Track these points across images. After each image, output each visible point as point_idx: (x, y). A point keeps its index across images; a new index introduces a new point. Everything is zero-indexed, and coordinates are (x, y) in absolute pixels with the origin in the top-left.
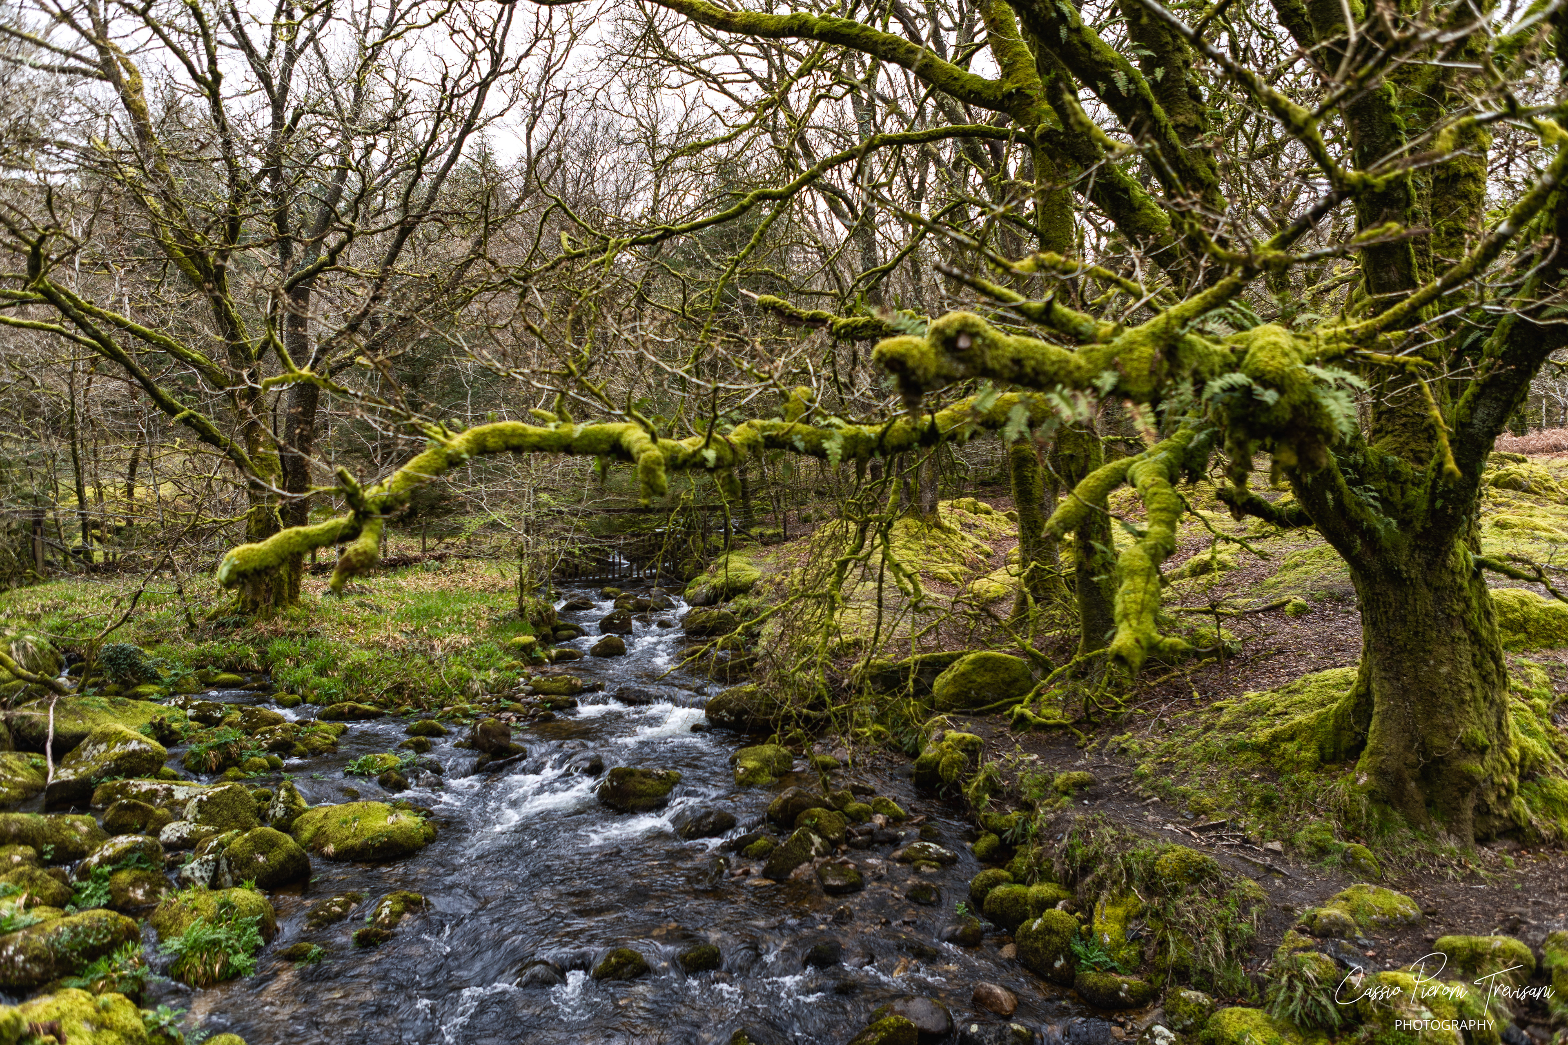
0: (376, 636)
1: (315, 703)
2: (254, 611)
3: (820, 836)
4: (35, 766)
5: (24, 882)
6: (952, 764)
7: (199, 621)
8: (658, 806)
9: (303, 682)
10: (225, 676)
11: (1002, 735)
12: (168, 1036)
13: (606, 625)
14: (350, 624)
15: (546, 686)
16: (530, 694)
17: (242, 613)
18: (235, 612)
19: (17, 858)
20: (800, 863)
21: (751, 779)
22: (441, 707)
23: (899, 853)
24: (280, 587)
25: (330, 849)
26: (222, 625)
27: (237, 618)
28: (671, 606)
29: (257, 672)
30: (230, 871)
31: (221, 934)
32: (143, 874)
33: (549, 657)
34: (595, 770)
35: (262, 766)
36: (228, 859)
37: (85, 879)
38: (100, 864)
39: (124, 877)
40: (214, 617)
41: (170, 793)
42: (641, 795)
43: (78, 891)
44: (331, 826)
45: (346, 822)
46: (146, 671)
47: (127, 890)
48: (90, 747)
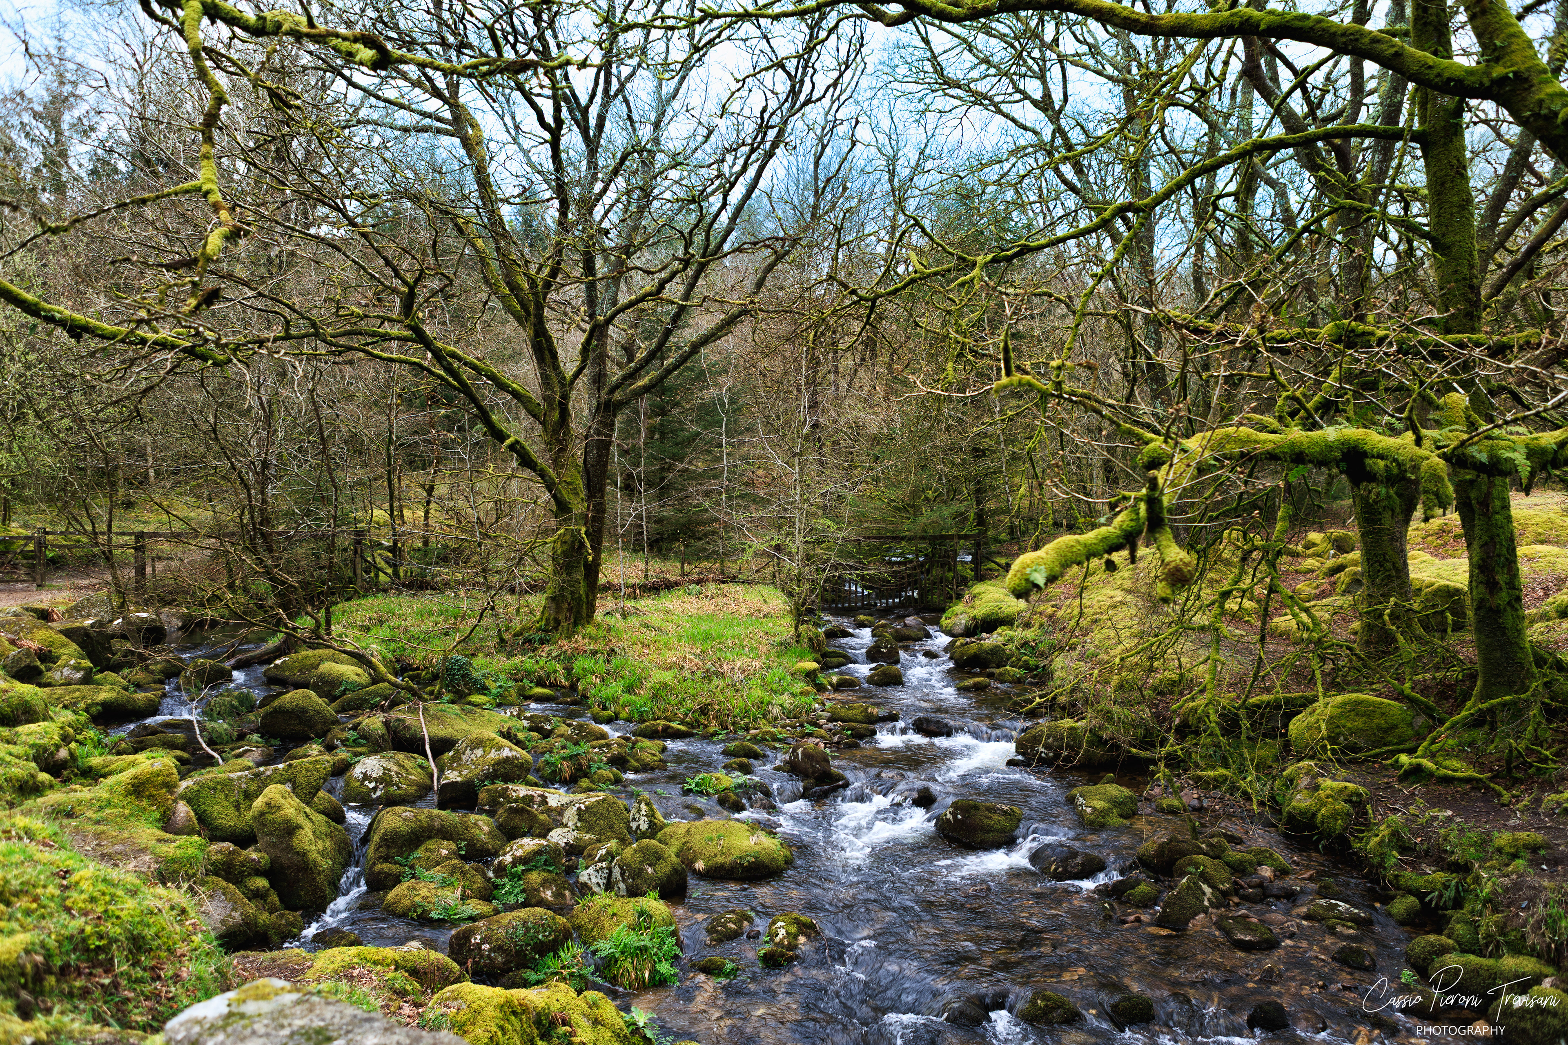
0: (671, 657)
1: (629, 720)
2: (556, 628)
3: (1210, 886)
4: (421, 766)
5: (457, 875)
6: (1335, 815)
7: (506, 636)
8: (1009, 843)
9: (615, 700)
10: (539, 690)
11: (1388, 786)
12: (644, 1037)
13: (872, 655)
14: (643, 644)
15: (843, 713)
16: (830, 720)
17: (545, 631)
18: (540, 629)
19: (444, 852)
20: (1196, 914)
21: (1101, 819)
22: (747, 729)
23: (1304, 910)
24: (579, 606)
25: (700, 865)
26: (528, 641)
27: (542, 634)
28: (929, 636)
29: (564, 687)
30: (624, 880)
31: (645, 941)
32: (549, 876)
33: (831, 684)
34: (925, 800)
35: (609, 779)
36: (621, 868)
37: (501, 877)
38: (514, 863)
39: (535, 877)
40: (520, 633)
41: (544, 800)
42: (989, 829)
43: (496, 887)
44: (697, 842)
45: (711, 840)
46: (475, 683)
47: (537, 890)
48: (468, 752)
